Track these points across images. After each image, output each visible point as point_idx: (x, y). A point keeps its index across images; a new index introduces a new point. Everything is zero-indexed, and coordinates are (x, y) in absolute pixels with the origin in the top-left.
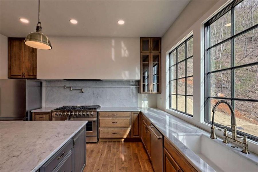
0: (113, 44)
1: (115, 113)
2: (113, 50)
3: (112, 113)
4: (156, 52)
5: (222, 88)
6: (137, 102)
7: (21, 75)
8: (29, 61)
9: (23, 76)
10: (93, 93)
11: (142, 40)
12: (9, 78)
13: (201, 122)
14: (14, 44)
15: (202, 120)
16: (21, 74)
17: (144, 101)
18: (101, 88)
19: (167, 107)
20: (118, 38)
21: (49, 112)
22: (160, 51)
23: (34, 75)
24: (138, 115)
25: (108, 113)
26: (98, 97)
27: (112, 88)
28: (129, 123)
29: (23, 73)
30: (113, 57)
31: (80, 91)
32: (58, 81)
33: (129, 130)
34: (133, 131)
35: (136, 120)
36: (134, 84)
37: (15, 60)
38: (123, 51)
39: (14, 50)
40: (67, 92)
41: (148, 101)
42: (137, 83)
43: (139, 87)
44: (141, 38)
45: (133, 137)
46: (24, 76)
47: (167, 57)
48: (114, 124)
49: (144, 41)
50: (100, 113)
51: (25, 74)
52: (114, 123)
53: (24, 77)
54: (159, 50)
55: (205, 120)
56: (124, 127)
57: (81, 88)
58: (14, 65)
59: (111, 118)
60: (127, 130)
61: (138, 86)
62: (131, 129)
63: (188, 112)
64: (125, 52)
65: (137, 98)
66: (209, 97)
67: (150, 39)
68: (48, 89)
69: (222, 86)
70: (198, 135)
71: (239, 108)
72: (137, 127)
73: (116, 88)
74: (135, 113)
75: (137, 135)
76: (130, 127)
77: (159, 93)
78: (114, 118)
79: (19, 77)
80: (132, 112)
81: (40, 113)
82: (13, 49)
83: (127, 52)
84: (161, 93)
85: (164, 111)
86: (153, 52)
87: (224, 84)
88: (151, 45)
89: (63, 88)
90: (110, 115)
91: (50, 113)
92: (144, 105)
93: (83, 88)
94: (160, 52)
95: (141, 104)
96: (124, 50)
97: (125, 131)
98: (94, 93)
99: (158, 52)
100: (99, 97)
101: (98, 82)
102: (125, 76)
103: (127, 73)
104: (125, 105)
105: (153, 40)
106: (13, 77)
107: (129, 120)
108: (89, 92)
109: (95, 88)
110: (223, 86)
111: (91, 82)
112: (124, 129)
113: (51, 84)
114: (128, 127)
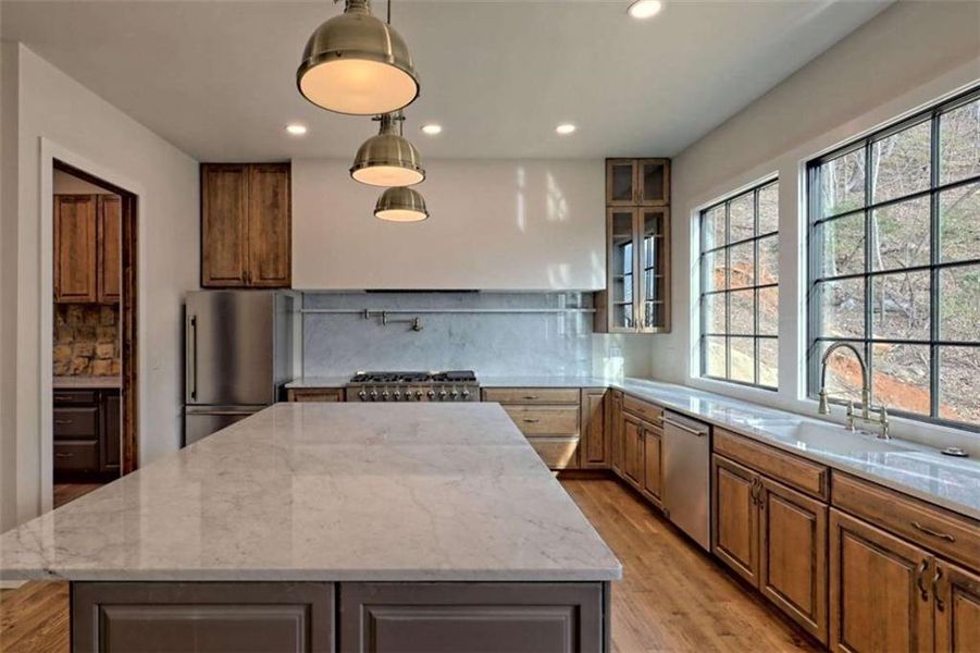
0: (521, 182)
1: (531, 393)
2: (520, 198)
3: (521, 391)
4: (654, 206)
5: (885, 313)
6: (588, 362)
7: (238, 279)
8: (264, 236)
9: (245, 281)
10: (451, 334)
11: (610, 168)
12: (202, 286)
13: (799, 398)
14: (219, 183)
15: (801, 394)
16: (240, 276)
17: (609, 357)
18: (475, 317)
19: (695, 373)
20: (536, 163)
21: (337, 389)
22: (666, 200)
23: (280, 276)
24: (604, 398)
25: (510, 391)
26: (464, 345)
27: (509, 315)
28: (574, 425)
29: (244, 273)
30: (521, 221)
31: (408, 326)
32: (342, 294)
33: (573, 443)
34: (587, 446)
35: (596, 413)
36: (579, 302)
37: (223, 233)
38: (551, 203)
39: (219, 201)
40: (371, 330)
41: (623, 356)
42: (589, 300)
43: (594, 313)
44: (607, 159)
45: (585, 465)
46: (250, 281)
47: (695, 223)
48: (531, 424)
49: (618, 169)
50: (488, 391)
51: (250, 273)
52: (529, 421)
53: (248, 284)
54: (665, 196)
55: (808, 395)
56: (560, 436)
57: (414, 316)
58: (220, 247)
59: (521, 408)
60: (569, 443)
61: (594, 310)
62: (580, 441)
63: (762, 382)
64: (557, 206)
65: (588, 347)
66: (818, 339)
67: (635, 163)
68: (310, 319)
69: (881, 303)
70: (793, 424)
71: (953, 395)
72: (599, 436)
73: (521, 316)
74: (592, 391)
75: (600, 458)
76: (578, 435)
77: (665, 332)
78: (530, 408)
79: (235, 283)
80: (584, 391)
81: (309, 392)
82: (216, 196)
83: (563, 203)
84: (670, 332)
85: (683, 385)
86: (644, 203)
87: (889, 296)
88: (638, 182)
89: (358, 316)
90: (517, 398)
91: (341, 392)
92: (612, 372)
93: (419, 316)
94: (669, 205)
95: (601, 366)
96: (554, 198)
97: (563, 447)
98: (454, 331)
99: (660, 203)
100: (467, 345)
101: (467, 298)
102: (560, 278)
103: (564, 269)
104: (549, 371)
105: (646, 167)
106: (217, 283)
107: (575, 413)
108: (436, 330)
109: (455, 316)
110: (888, 303)
111: (444, 298)
112: (560, 440)
113: (319, 305)
114: (569, 436)
